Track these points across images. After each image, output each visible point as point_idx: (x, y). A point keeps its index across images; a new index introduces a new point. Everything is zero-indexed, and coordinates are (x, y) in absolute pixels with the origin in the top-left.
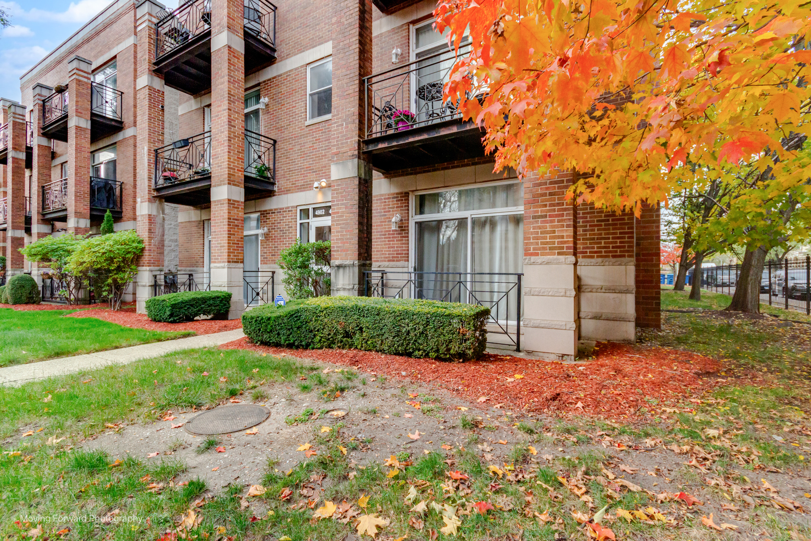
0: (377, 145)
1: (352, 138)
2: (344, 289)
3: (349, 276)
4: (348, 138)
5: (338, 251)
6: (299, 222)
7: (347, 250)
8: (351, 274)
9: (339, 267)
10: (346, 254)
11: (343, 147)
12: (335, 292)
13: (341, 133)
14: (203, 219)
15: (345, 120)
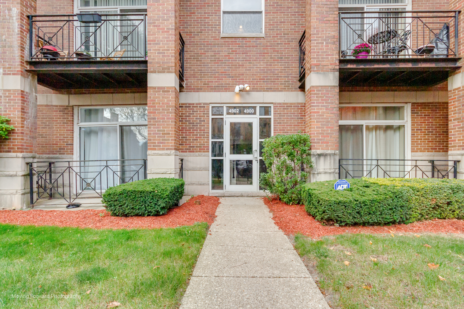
0: (347, 66)
1: (333, 55)
2: (325, 173)
3: (330, 162)
4: (329, 55)
5: (319, 143)
6: (211, 117)
7: (328, 143)
8: (332, 161)
9: (319, 155)
10: (327, 146)
11: (323, 61)
12: (316, 175)
13: (321, 49)
14: (71, 104)
15: (325, 40)
